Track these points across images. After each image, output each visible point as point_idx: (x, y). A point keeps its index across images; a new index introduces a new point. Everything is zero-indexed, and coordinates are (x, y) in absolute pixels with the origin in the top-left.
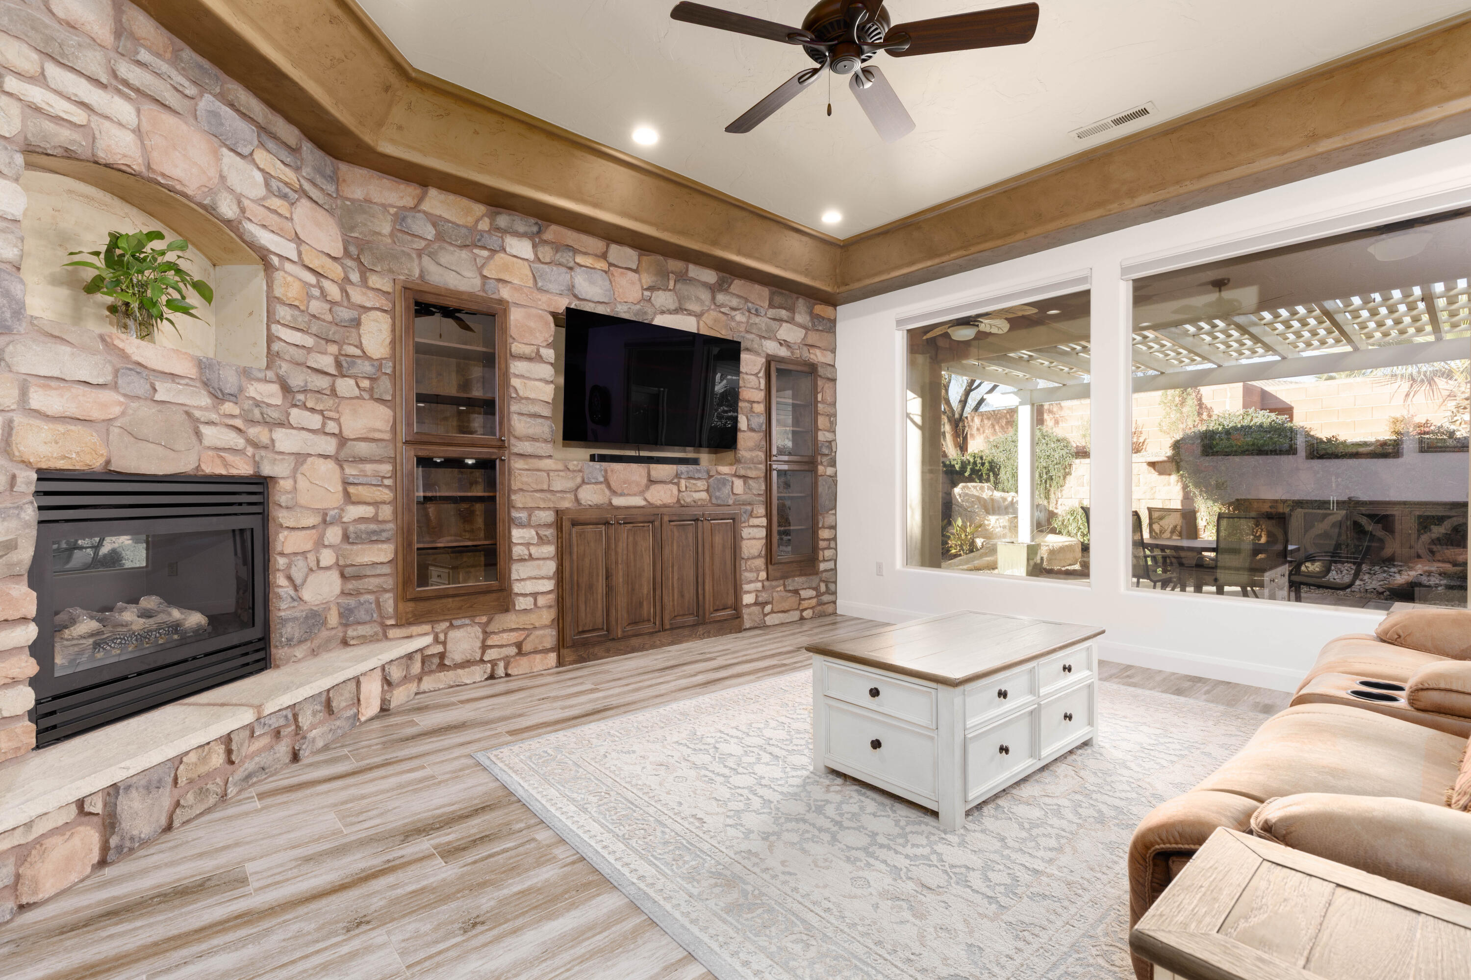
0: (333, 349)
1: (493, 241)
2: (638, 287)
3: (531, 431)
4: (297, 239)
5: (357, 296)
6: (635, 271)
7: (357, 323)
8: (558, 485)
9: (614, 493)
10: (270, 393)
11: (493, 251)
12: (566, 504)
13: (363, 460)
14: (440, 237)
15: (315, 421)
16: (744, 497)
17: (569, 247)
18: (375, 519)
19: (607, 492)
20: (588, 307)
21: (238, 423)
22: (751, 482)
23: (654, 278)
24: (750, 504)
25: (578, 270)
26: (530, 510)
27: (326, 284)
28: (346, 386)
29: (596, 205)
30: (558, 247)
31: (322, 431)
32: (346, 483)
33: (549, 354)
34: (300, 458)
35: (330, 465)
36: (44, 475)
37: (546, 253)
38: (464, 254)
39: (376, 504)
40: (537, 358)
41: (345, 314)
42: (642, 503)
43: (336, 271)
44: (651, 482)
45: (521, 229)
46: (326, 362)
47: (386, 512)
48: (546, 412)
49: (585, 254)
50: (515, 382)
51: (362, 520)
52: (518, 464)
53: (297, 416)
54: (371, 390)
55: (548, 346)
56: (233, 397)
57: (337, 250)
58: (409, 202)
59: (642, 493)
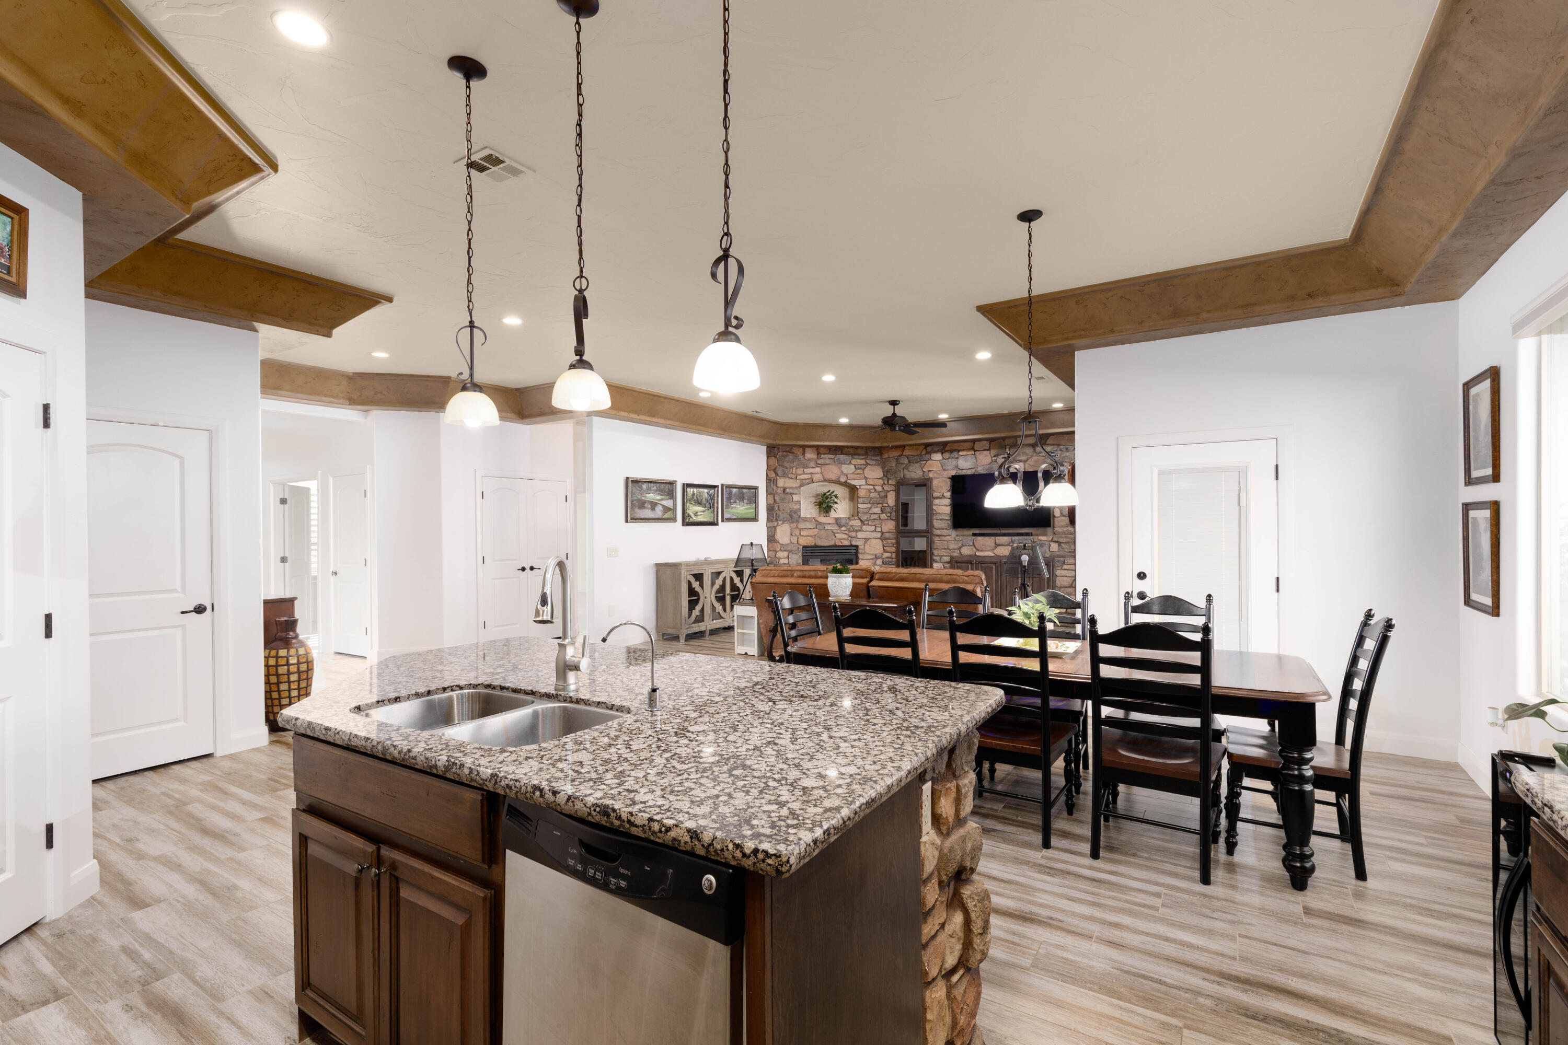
0: (881, 505)
1: (928, 456)
2: (989, 457)
3: (940, 526)
4: (866, 478)
5: (886, 488)
6: (989, 450)
7: (886, 496)
8: (952, 547)
9: (978, 550)
10: (858, 523)
11: (927, 461)
12: (956, 554)
13: (887, 539)
14: (909, 462)
15: (873, 528)
16: (1058, 553)
17: (955, 450)
18: (890, 558)
19: (975, 550)
20: (964, 473)
21: (846, 532)
22: (1062, 545)
23: (997, 451)
24: (1062, 557)
25: (961, 458)
26: (941, 556)
27: (876, 487)
28: (883, 516)
29: (952, 436)
30: (951, 451)
31: (875, 531)
32: (884, 546)
33: (948, 494)
34: (867, 540)
35: (879, 541)
36: (804, 547)
37: (947, 455)
38: (918, 464)
39: (891, 553)
40: (943, 497)
41: (883, 494)
42: (993, 555)
43: (881, 482)
44: (997, 545)
45: (936, 449)
46: (878, 510)
47: (894, 555)
48: (948, 517)
49: (964, 450)
50: (935, 507)
51: (888, 557)
52: (936, 539)
53: (864, 527)
54: (890, 517)
55: (948, 491)
56: (844, 526)
57: (881, 475)
58: (900, 453)
59: (993, 550)
